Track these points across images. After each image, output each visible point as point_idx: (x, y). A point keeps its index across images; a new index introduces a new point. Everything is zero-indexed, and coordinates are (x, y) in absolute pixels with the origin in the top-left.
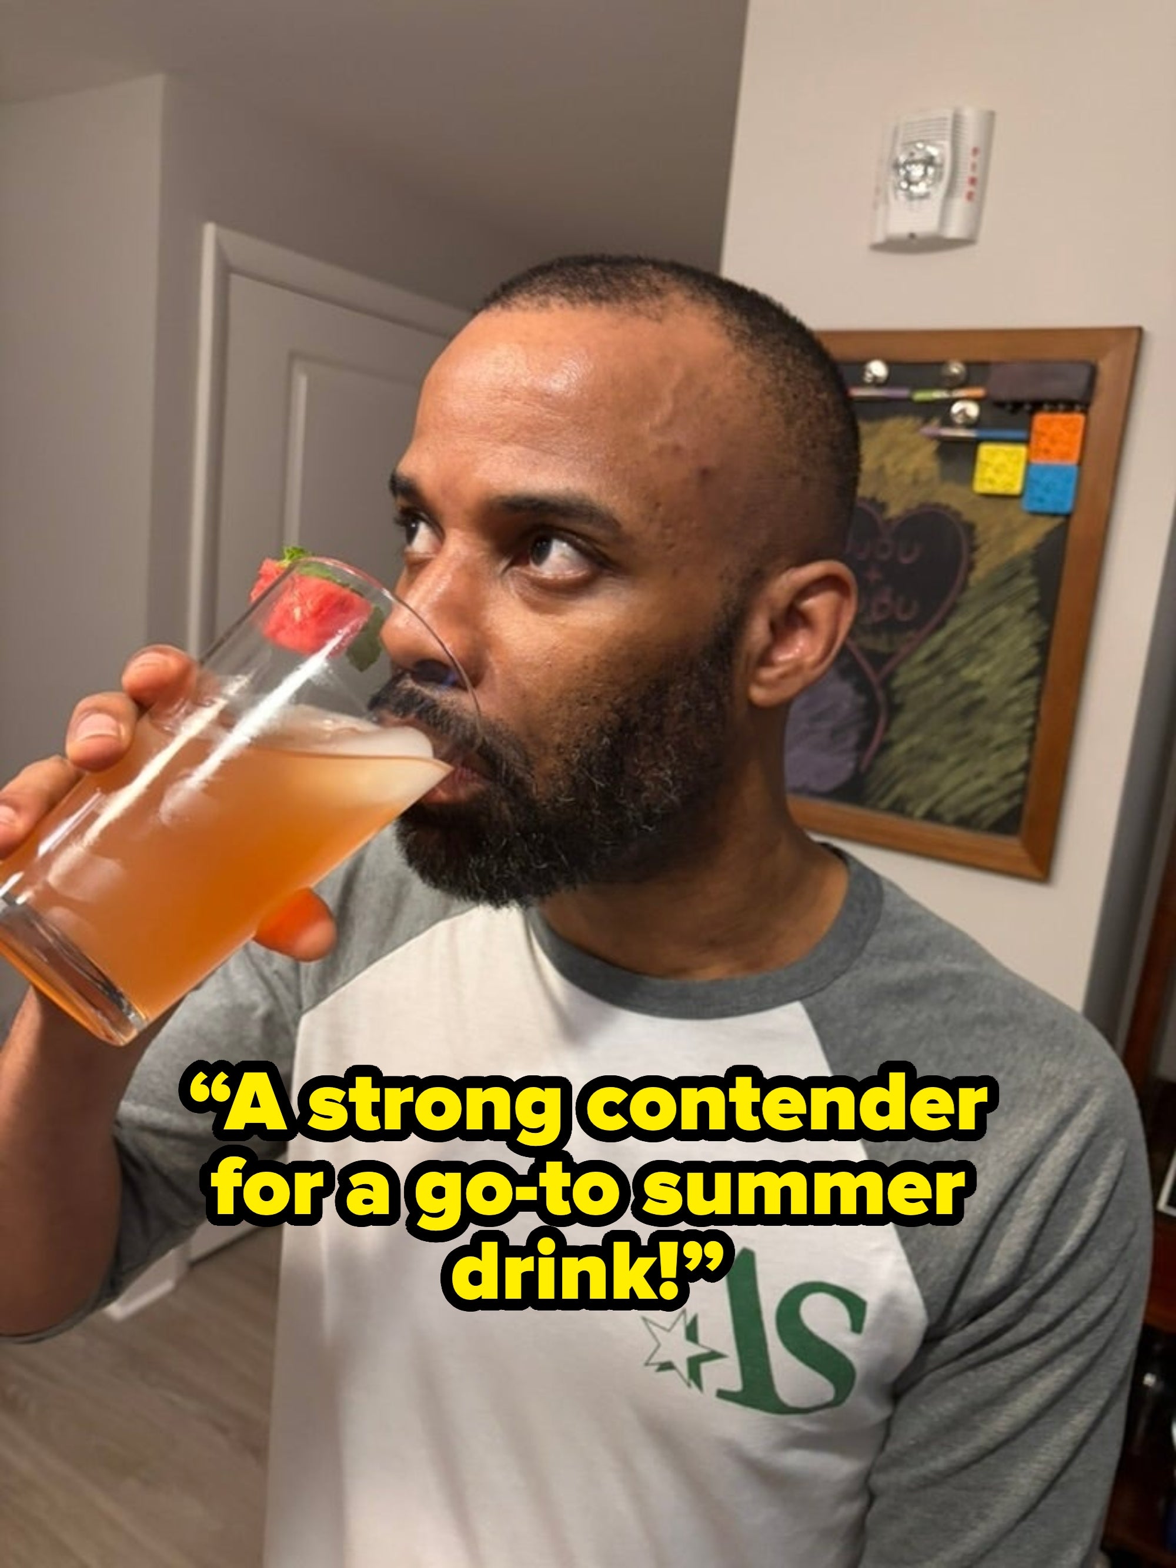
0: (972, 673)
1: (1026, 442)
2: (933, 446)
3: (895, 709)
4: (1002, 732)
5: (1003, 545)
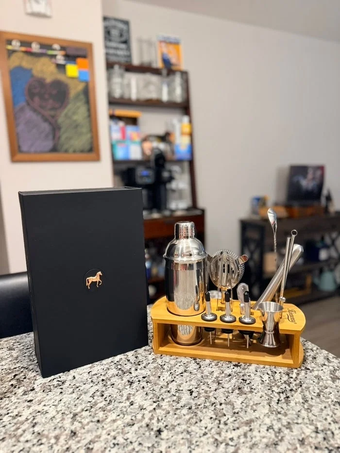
1: (76, 64)
2: (54, 66)
4: (85, 130)
5: (75, 89)
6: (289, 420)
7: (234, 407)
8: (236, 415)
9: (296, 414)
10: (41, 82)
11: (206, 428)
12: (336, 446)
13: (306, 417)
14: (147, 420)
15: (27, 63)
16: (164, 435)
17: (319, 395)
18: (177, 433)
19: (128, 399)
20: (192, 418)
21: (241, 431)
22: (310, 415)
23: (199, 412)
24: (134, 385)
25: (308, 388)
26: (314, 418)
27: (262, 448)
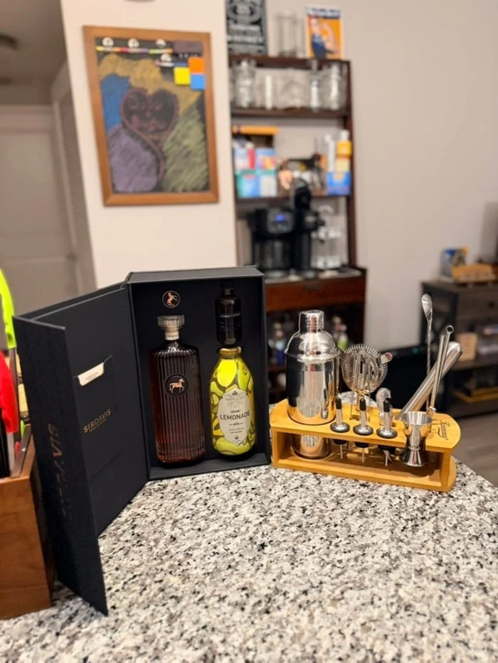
0: (186, 142)
1: (187, 66)
2: (158, 70)
3: (165, 158)
4: (198, 160)
5: (186, 101)
6: (410, 550)
7: (350, 529)
8: (351, 538)
9: (421, 544)
10: (140, 94)
11: (314, 547)
12: (458, 580)
13: (432, 548)
14: (251, 534)
15: (122, 68)
16: (267, 550)
17: (455, 527)
18: (282, 550)
19: (233, 510)
20: (301, 536)
21: (352, 555)
22: (438, 546)
23: (309, 531)
24: (241, 497)
25: (444, 518)
26: (441, 550)
27: (371, 573)
